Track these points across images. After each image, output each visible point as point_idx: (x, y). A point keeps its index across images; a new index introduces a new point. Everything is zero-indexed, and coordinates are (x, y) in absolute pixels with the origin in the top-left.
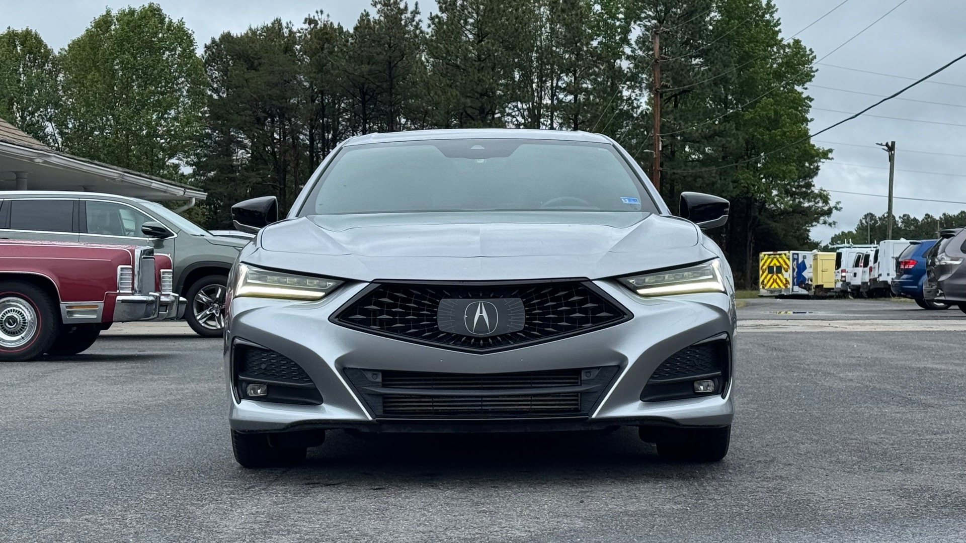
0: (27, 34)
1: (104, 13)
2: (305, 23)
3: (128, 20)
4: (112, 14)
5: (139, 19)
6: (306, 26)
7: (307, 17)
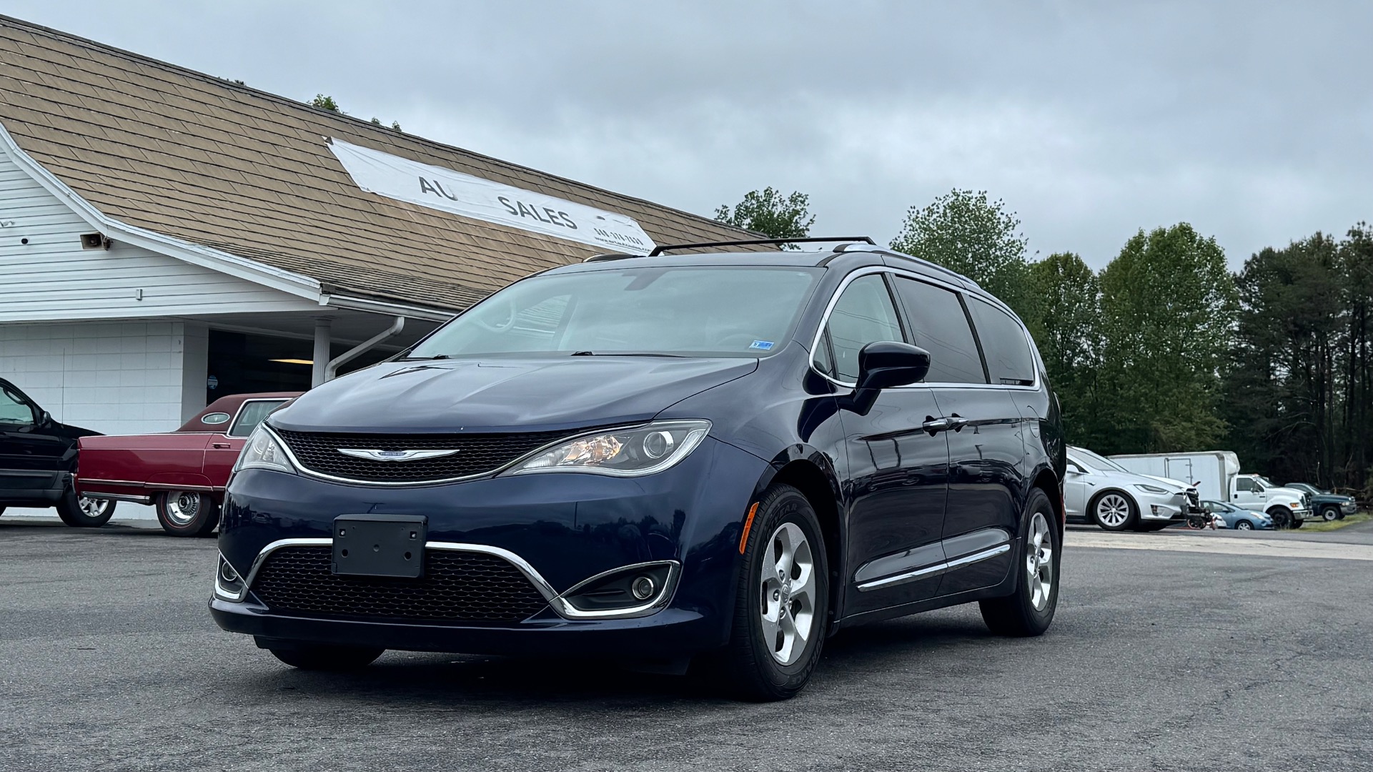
0: (1068, 256)
1: (1137, 235)
2: (1348, 235)
3: (1158, 240)
4: (1145, 236)
5: (1169, 239)
6: (1350, 238)
7: (1351, 229)
